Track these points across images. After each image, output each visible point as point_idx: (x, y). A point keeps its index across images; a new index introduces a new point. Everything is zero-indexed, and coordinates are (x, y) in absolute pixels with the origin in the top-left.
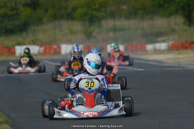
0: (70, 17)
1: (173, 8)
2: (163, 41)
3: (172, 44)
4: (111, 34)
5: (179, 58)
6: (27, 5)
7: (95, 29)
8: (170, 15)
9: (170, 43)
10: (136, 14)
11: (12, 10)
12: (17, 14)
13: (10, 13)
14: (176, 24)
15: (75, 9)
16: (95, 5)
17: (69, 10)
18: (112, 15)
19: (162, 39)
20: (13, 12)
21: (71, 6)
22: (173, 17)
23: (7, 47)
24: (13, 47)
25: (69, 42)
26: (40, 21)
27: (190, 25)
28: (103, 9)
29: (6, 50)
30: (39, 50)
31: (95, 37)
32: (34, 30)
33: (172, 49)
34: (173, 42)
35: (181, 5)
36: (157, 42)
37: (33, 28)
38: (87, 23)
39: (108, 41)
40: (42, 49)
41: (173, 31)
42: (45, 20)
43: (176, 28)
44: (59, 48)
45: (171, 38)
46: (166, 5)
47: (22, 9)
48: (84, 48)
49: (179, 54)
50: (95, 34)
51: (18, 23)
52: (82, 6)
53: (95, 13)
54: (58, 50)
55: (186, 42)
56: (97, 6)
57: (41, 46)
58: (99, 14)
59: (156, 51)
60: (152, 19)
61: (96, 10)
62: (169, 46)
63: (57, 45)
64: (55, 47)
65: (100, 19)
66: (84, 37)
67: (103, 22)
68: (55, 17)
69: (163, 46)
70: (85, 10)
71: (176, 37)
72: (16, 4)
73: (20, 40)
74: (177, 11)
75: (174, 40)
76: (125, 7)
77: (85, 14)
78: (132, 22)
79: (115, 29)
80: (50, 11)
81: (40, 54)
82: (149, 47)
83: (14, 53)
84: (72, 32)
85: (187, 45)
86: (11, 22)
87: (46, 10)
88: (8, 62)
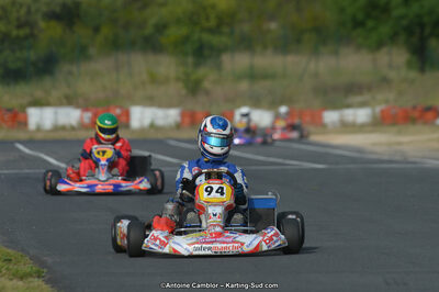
0: (151, 44)
1: (385, 29)
2: (363, 105)
3: (382, 111)
4: (244, 86)
5: (400, 144)
6: (52, 16)
7: (206, 73)
8: (380, 45)
9: (378, 109)
10: (299, 41)
11: (19, 27)
12: (32, 35)
13: (15, 33)
14: (390, 66)
15: (161, 28)
16: (207, 19)
17: (149, 30)
18: (247, 44)
19: (358, 99)
20: (22, 32)
21: (152, 21)
22: (385, 50)
23: (9, 110)
24: (23, 109)
25: (150, 101)
26: (82, 53)
27: (422, 70)
28: (225, 29)
29: (7, 117)
30: (82, 118)
31: (207, 93)
32: (70, 73)
33: (382, 122)
34: (383, 107)
35: (405, 22)
36: (349, 106)
37: (65, 67)
38: (190, 60)
39: (236, 101)
40: (88, 116)
41: (385, 81)
42: (92, 51)
43: (392, 75)
44: (127, 114)
45: (380, 97)
46: (370, 23)
47: (42, 24)
48: (183, 115)
49: (399, 133)
50: (206, 85)
51: (32, 55)
52: (178, 21)
53: (206, 37)
54: (123, 119)
55: (414, 108)
56: (213, 23)
57: (85, 109)
58: (215, 40)
59: (347, 127)
60: (336, 53)
61: (211, 31)
62: (374, 117)
63: (121, 107)
64: (118, 111)
65: (218, 51)
66: (184, 92)
67: (226, 58)
68: (115, 45)
69: (362, 115)
70: (184, 31)
71: (391, 96)
72: (29, 12)
73: (39, 94)
74: (393, 38)
75: (387, 102)
76: (273, 26)
77: (186, 39)
78: (290, 59)
79: (253, 75)
80: (105, 31)
81: (82, 126)
82: (331, 117)
83: (25, 123)
84: (154, 80)
85: (416, 114)
86: (18, 54)
87: (97, 30)
88: (12, 143)
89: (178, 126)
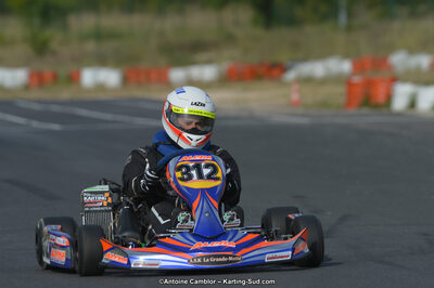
3: (228, 69)
4: (91, 46)
7: (54, 35)
14: (236, 23)
27: (268, 25)
31: (54, 53)
43: (238, 32)
45: (226, 54)
55: (262, 64)
62: (221, 73)
69: (208, 73)
71: (235, 54)
75: (233, 58)
79: (99, 35)
85: (262, 70)
89: (27, 87)
